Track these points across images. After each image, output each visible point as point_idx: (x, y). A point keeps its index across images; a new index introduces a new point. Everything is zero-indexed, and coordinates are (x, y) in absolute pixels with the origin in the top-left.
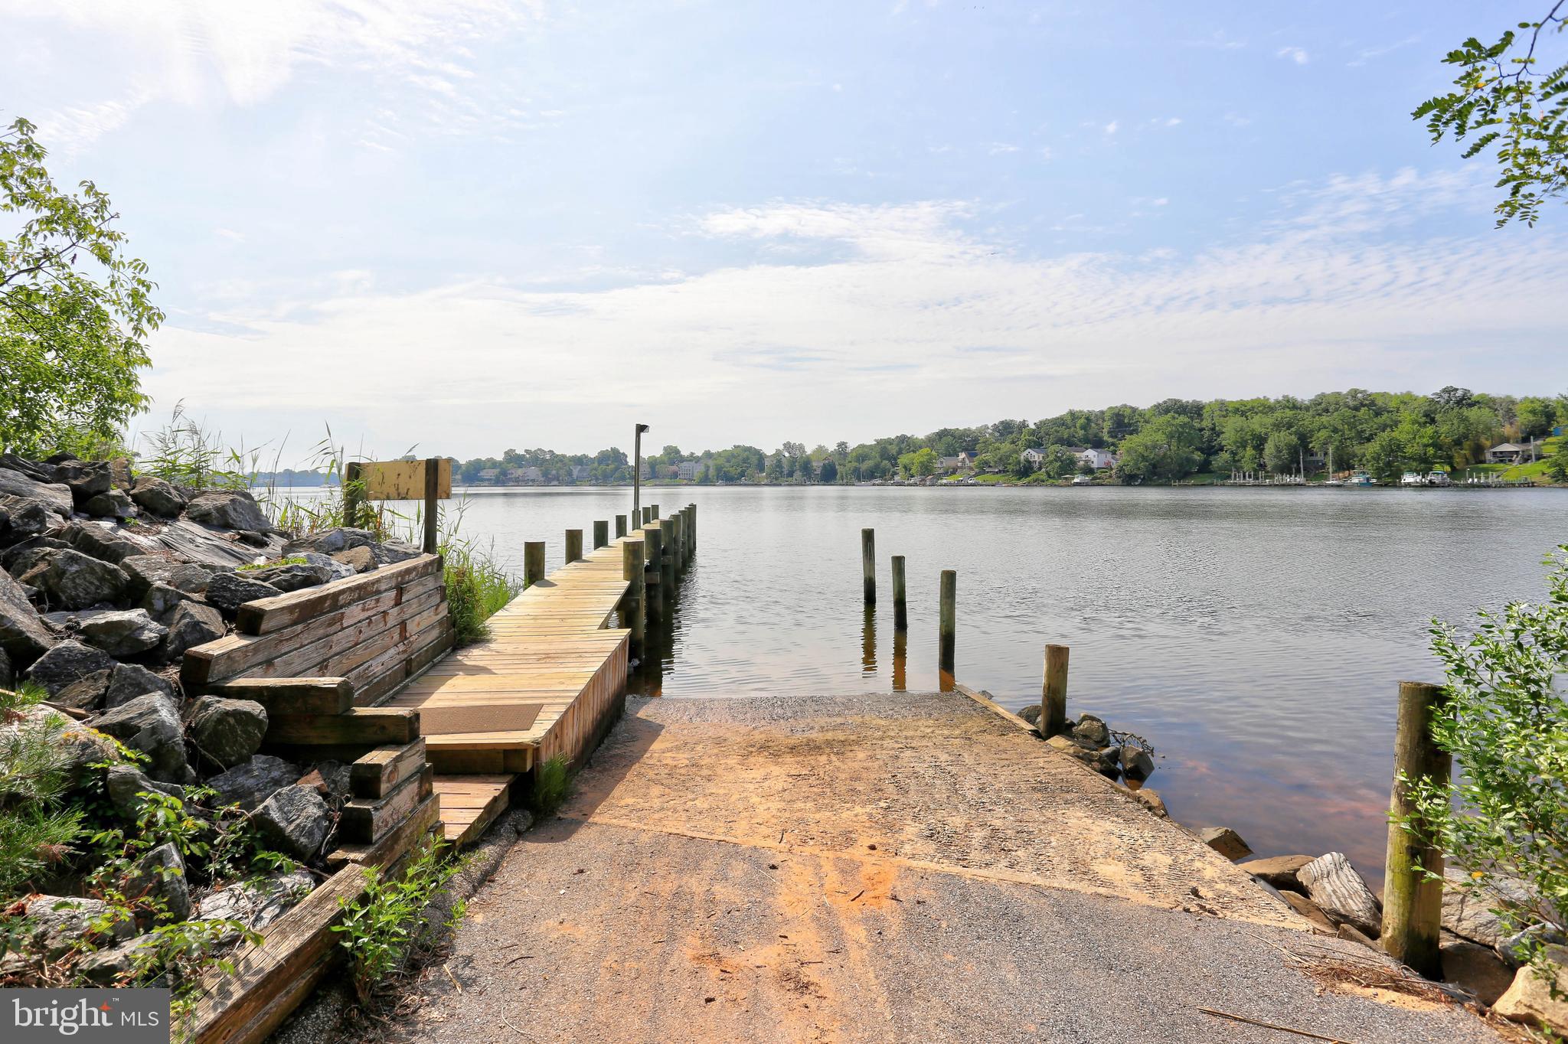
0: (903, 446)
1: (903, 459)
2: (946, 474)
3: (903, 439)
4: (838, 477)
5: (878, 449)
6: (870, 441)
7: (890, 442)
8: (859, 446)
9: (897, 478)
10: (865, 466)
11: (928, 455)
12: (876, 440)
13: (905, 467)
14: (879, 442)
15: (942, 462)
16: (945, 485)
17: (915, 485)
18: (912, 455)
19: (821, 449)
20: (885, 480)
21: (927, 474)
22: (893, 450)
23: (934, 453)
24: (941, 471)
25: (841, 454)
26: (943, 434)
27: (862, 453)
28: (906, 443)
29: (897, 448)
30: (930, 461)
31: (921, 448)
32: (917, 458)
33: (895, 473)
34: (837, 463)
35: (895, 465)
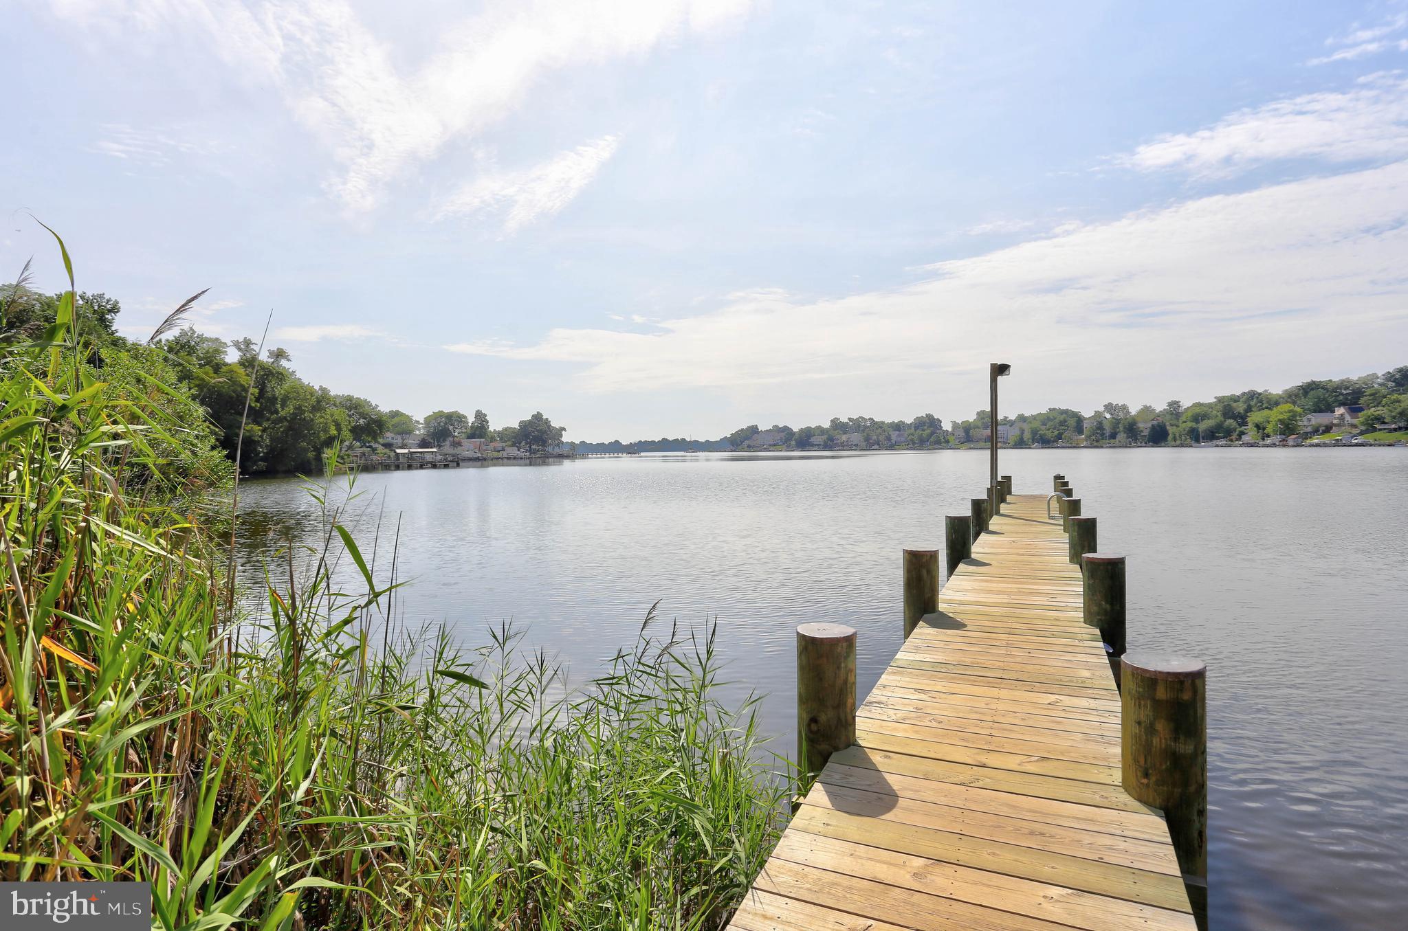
0: (1253, 403)
1: (1255, 417)
2: (1316, 431)
3: (1252, 395)
4: (1170, 437)
5: (1220, 407)
6: (1209, 399)
7: (1235, 399)
8: (1195, 405)
9: (1246, 438)
10: (1203, 426)
11: (1290, 411)
12: (1216, 398)
13: (1258, 426)
14: (1220, 400)
15: (1309, 420)
16: (1317, 445)
17: (1274, 445)
18: (1266, 412)
19: (1146, 410)
20: (1231, 440)
21: (1289, 432)
22: (1240, 408)
23: (1299, 410)
24: (1309, 429)
25: (1172, 414)
26: (1309, 388)
27: (1199, 414)
28: (1256, 400)
29: (1245, 406)
30: (1294, 416)
31: (1277, 404)
32: (1275, 415)
33: (1242, 433)
34: (1167, 424)
35: (1244, 423)
